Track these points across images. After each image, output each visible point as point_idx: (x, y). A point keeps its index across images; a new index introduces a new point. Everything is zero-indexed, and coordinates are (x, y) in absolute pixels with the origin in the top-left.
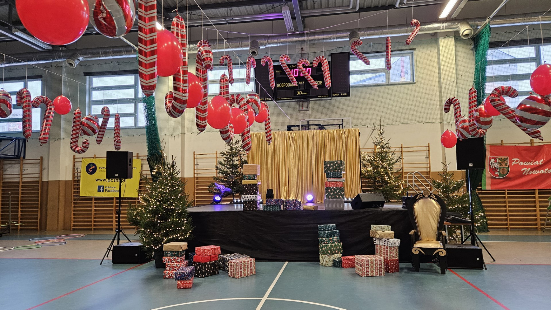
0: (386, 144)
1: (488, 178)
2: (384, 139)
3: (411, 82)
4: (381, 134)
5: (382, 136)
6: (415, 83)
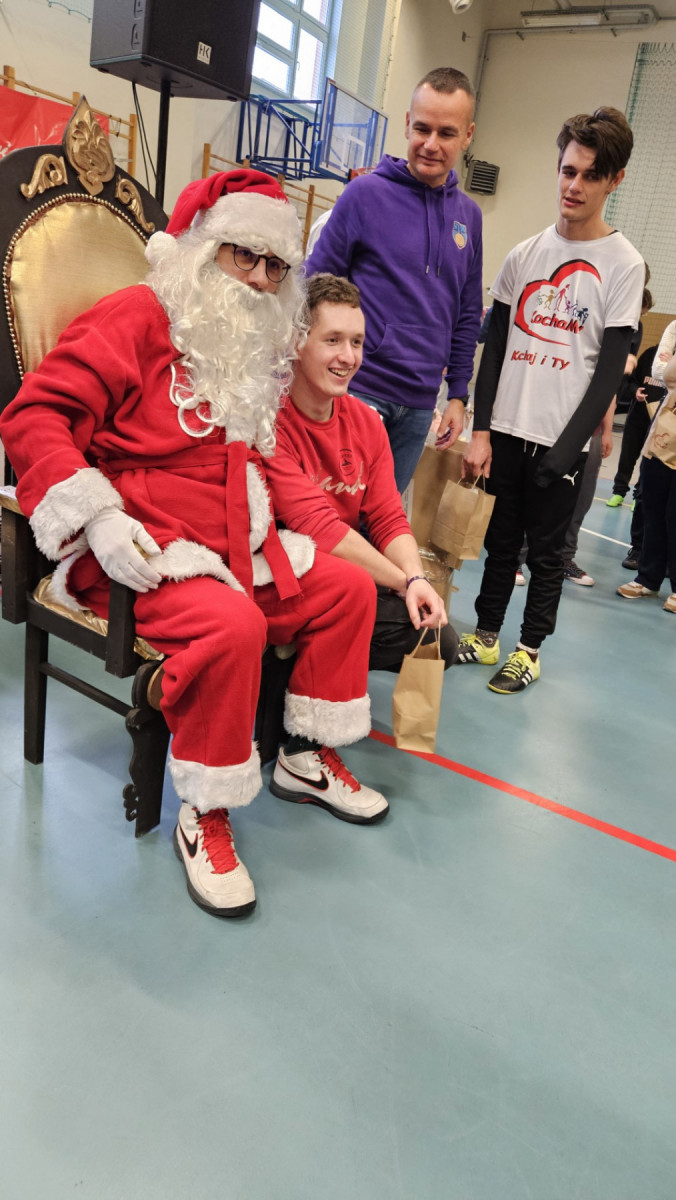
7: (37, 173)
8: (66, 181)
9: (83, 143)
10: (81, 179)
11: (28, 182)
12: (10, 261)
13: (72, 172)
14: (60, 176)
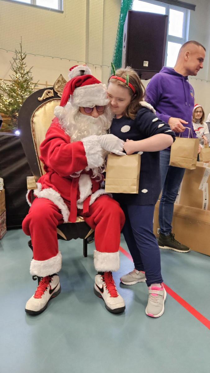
0: (28, 72)
2: (25, 65)
3: (59, 9)
4: (23, 59)
5: (23, 61)
6: (62, 12)
7: (44, 95)
8: (53, 96)
9: (59, 85)
10: (59, 95)
11: (41, 97)
12: (33, 117)
13: (55, 93)
14: (52, 94)
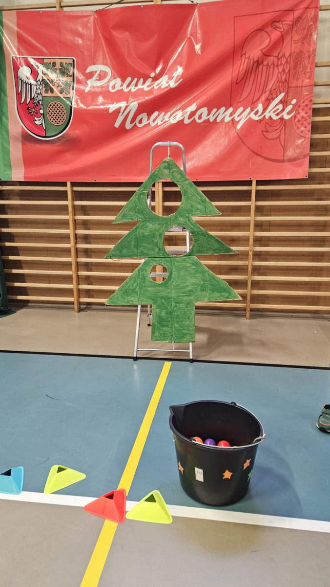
1: (16, 139)
